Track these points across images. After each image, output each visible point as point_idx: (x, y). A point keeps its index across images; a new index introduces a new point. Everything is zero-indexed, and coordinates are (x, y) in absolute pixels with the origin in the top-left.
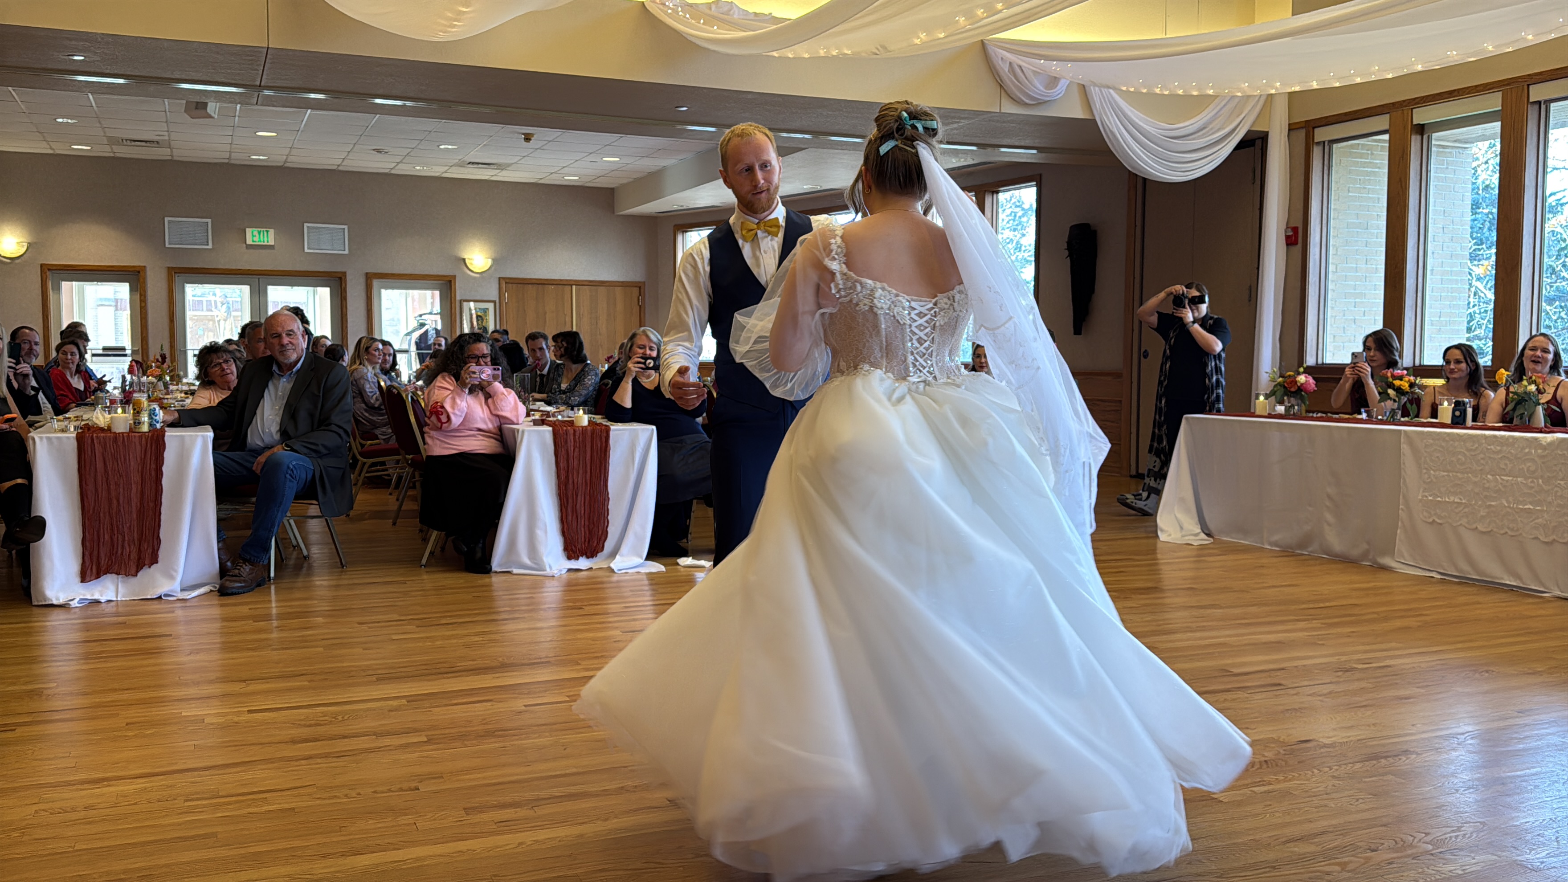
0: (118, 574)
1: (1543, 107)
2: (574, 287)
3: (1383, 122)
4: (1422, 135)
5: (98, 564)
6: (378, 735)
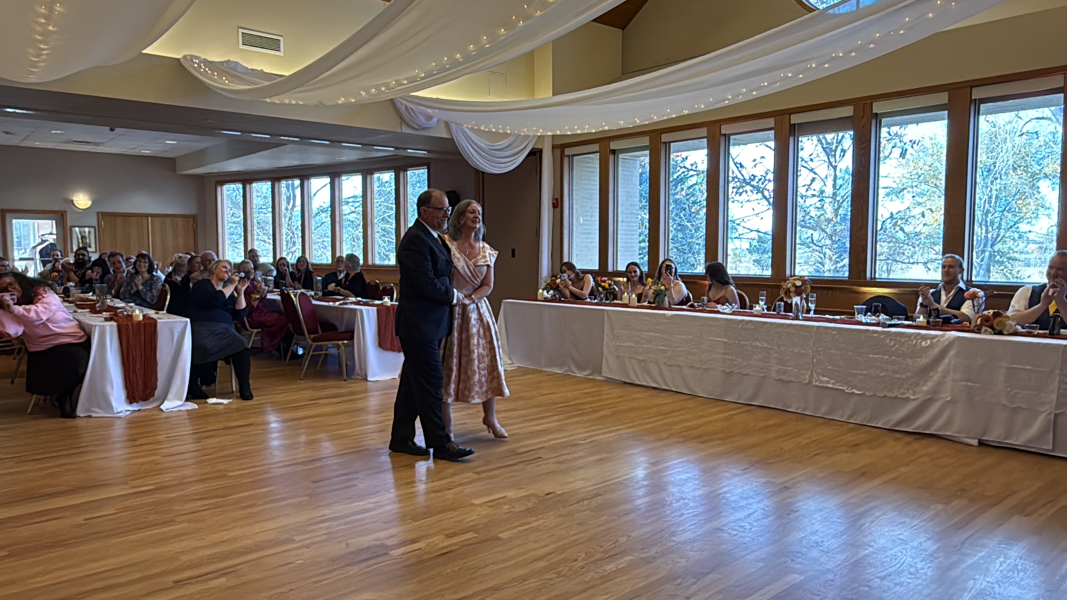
1: (668, 145)
2: (150, 218)
3: (596, 147)
4: (614, 155)
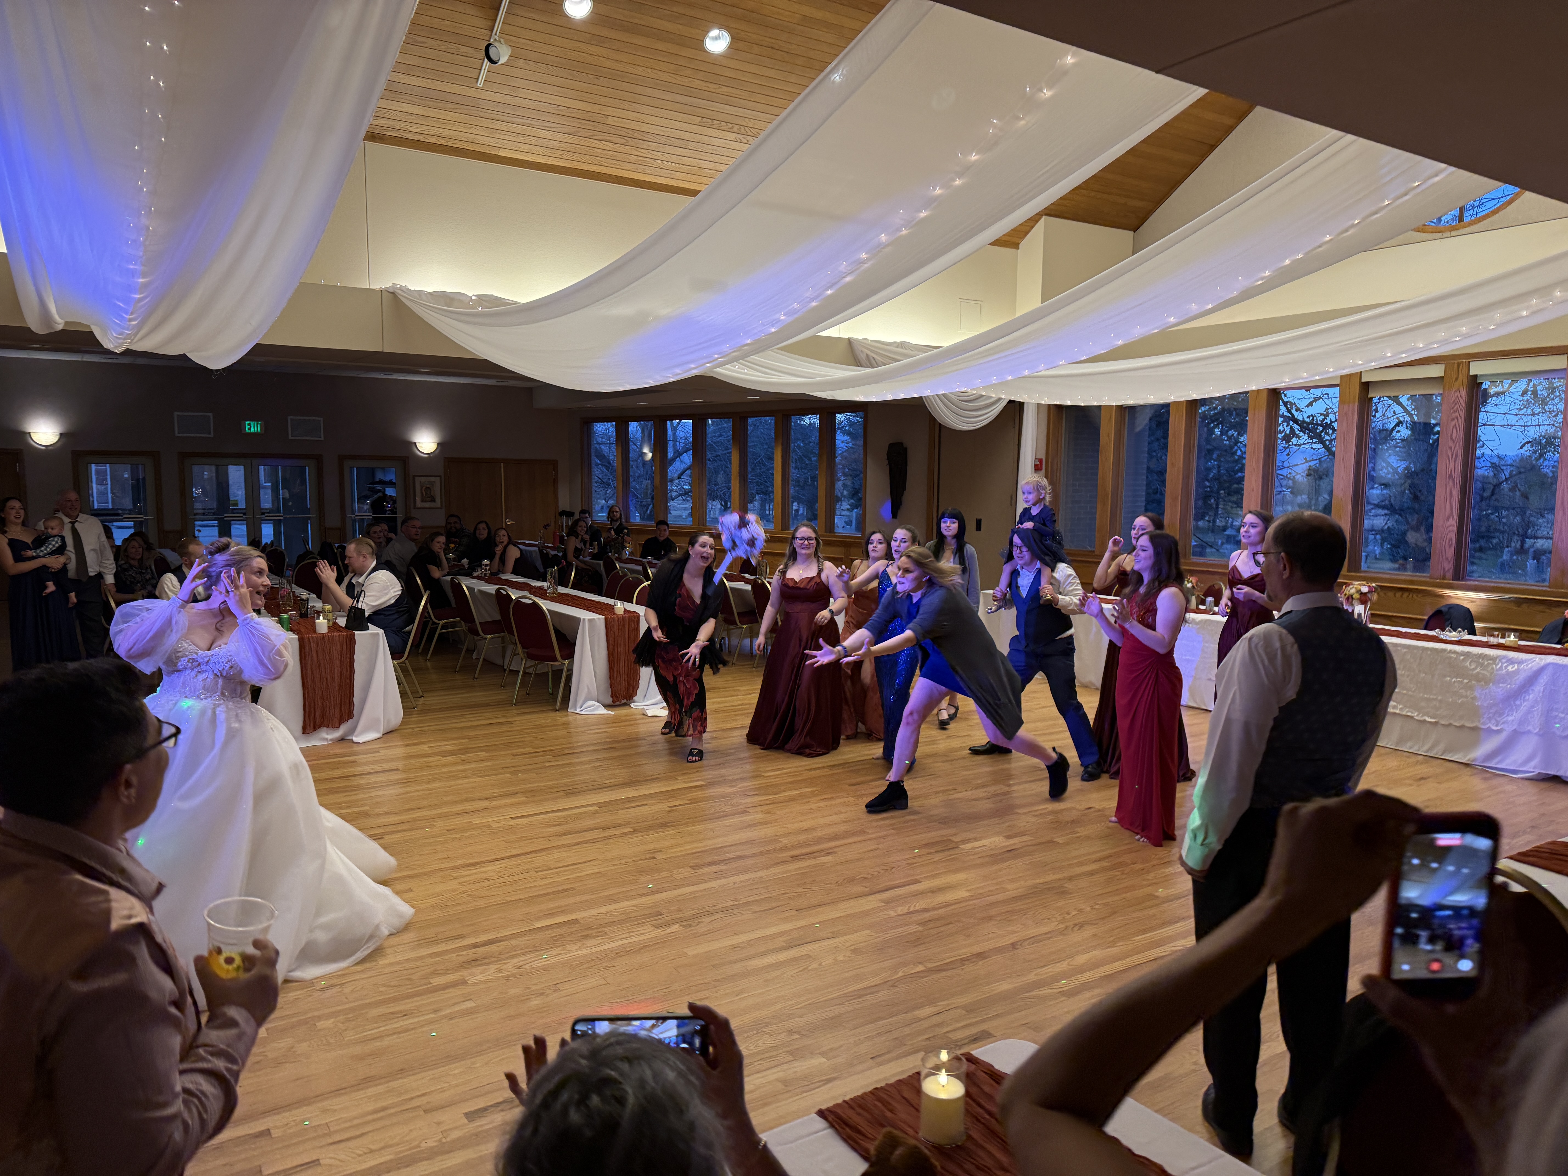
0: (327, 727)
2: (502, 464)
5: (315, 722)
6: (604, 829)
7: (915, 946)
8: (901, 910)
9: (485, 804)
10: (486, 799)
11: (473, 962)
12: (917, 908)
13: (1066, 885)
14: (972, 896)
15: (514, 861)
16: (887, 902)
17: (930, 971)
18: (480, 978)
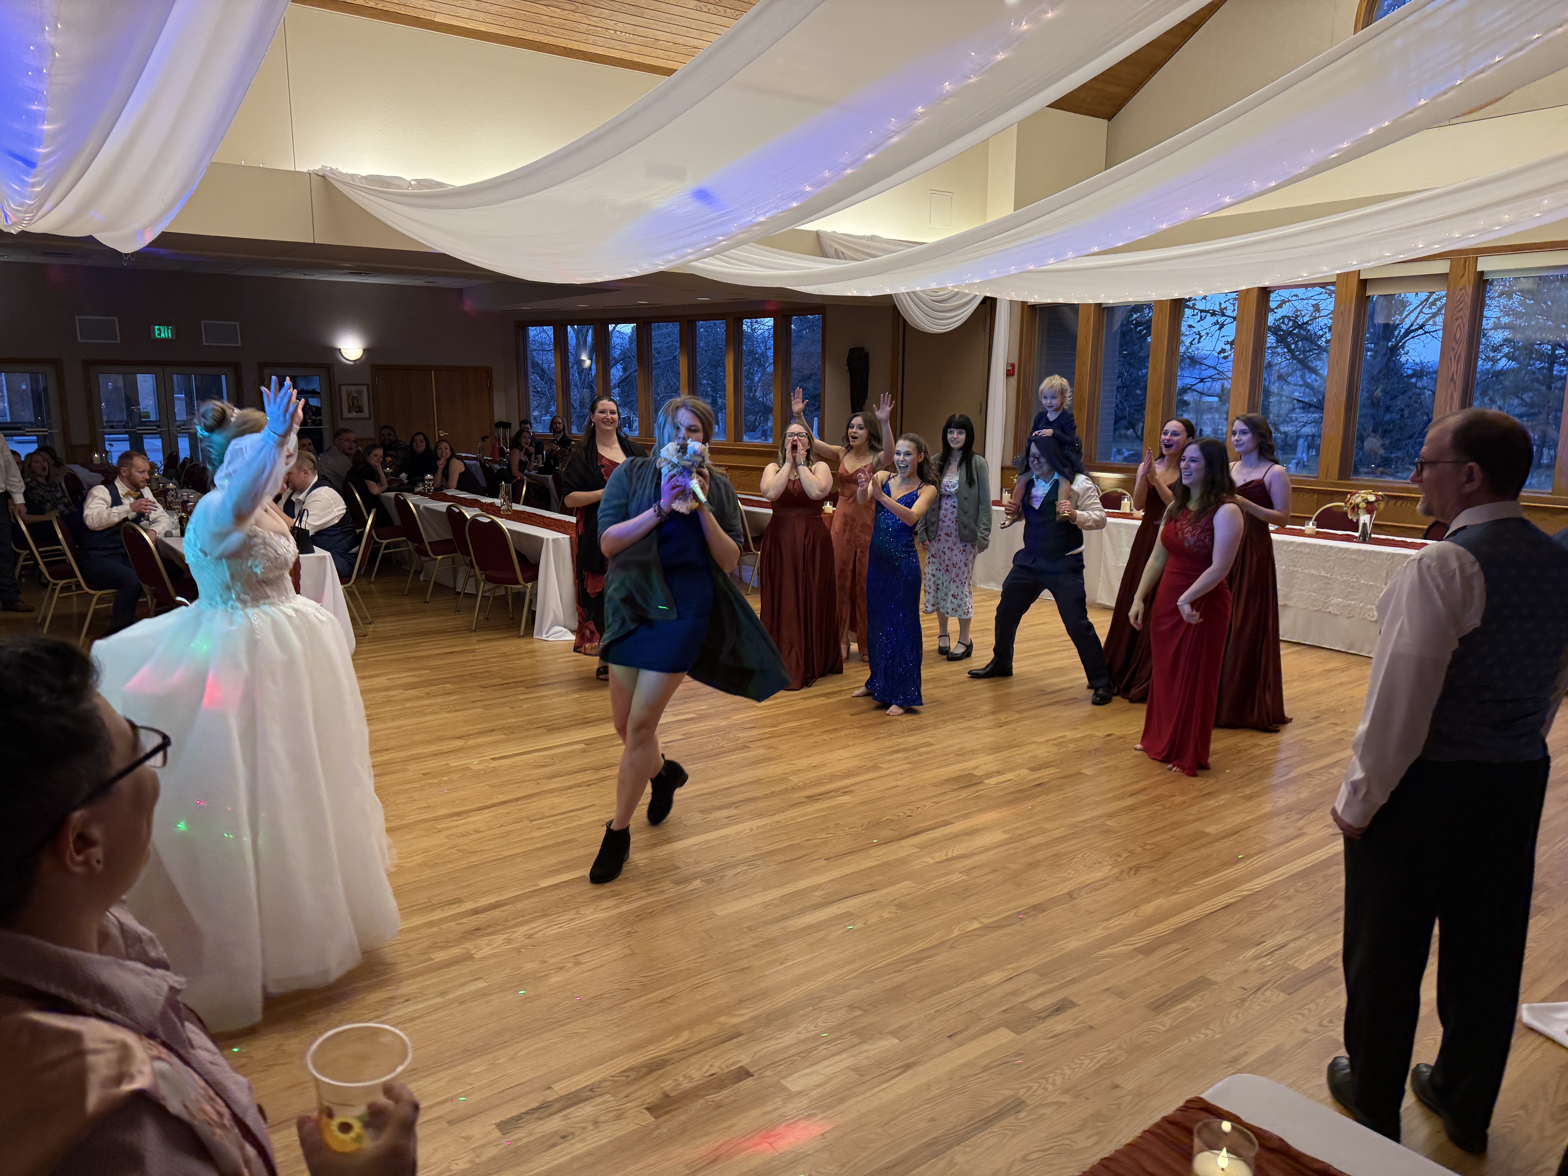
2: (433, 372)
7: (964, 899)
8: (939, 856)
9: (460, 743)
10: (460, 738)
11: (476, 932)
12: (956, 853)
13: (1108, 823)
14: (1011, 838)
15: (502, 810)
16: (922, 847)
17: (986, 928)
18: (487, 951)
